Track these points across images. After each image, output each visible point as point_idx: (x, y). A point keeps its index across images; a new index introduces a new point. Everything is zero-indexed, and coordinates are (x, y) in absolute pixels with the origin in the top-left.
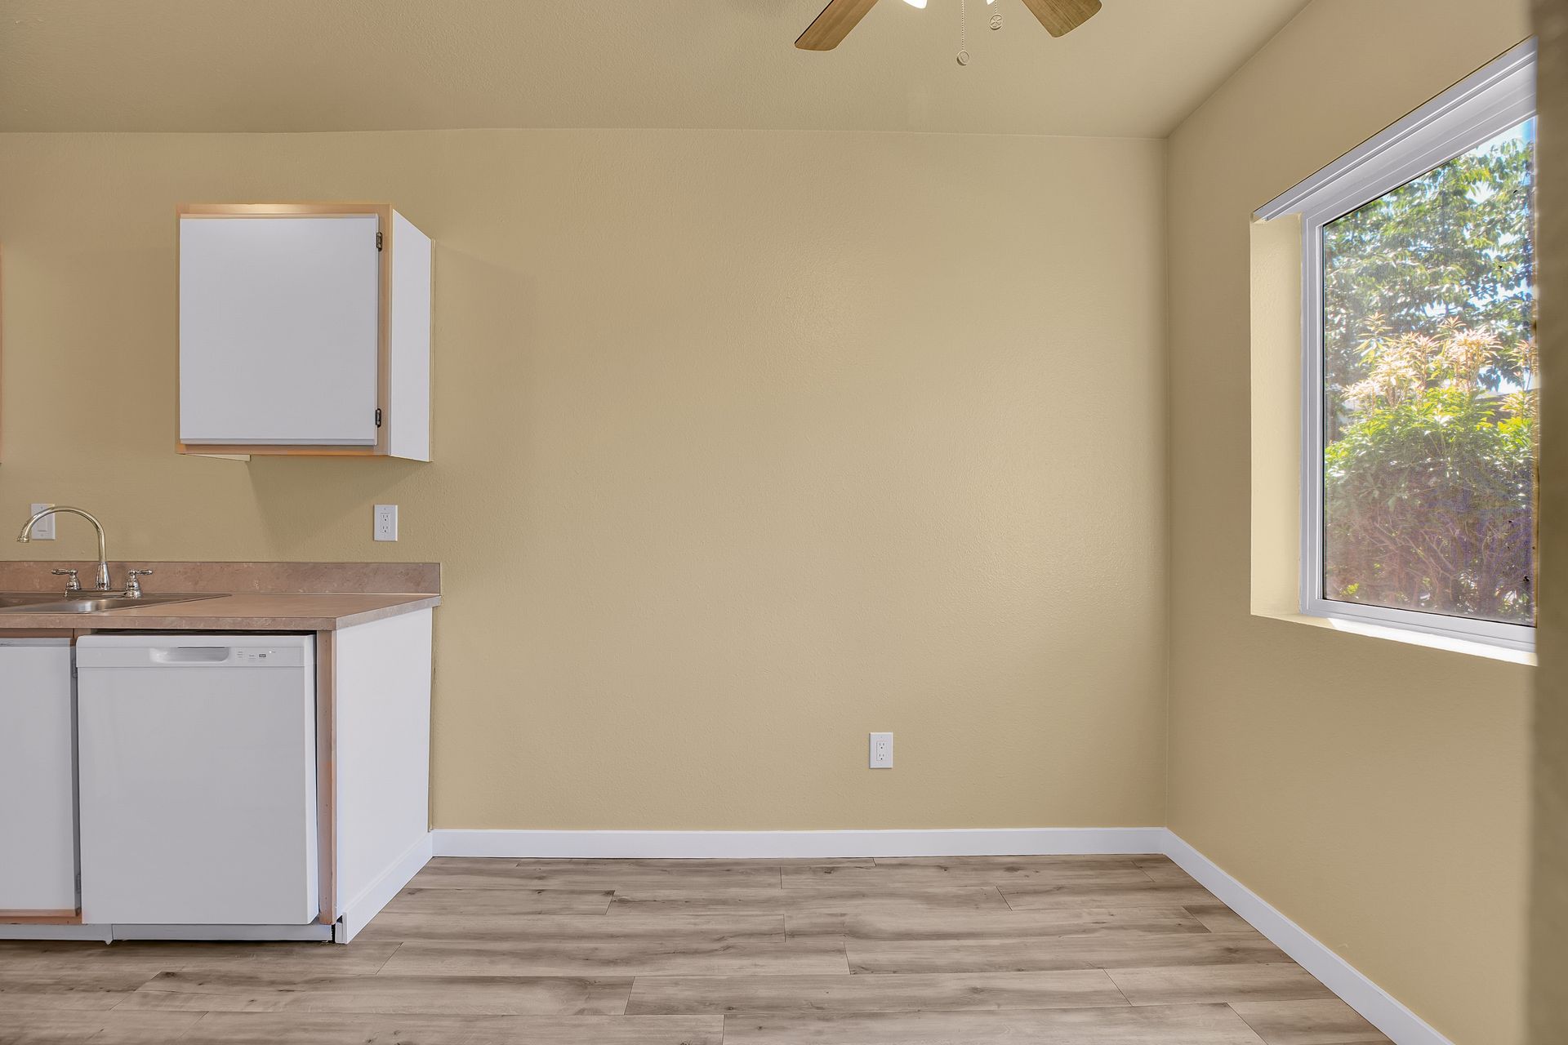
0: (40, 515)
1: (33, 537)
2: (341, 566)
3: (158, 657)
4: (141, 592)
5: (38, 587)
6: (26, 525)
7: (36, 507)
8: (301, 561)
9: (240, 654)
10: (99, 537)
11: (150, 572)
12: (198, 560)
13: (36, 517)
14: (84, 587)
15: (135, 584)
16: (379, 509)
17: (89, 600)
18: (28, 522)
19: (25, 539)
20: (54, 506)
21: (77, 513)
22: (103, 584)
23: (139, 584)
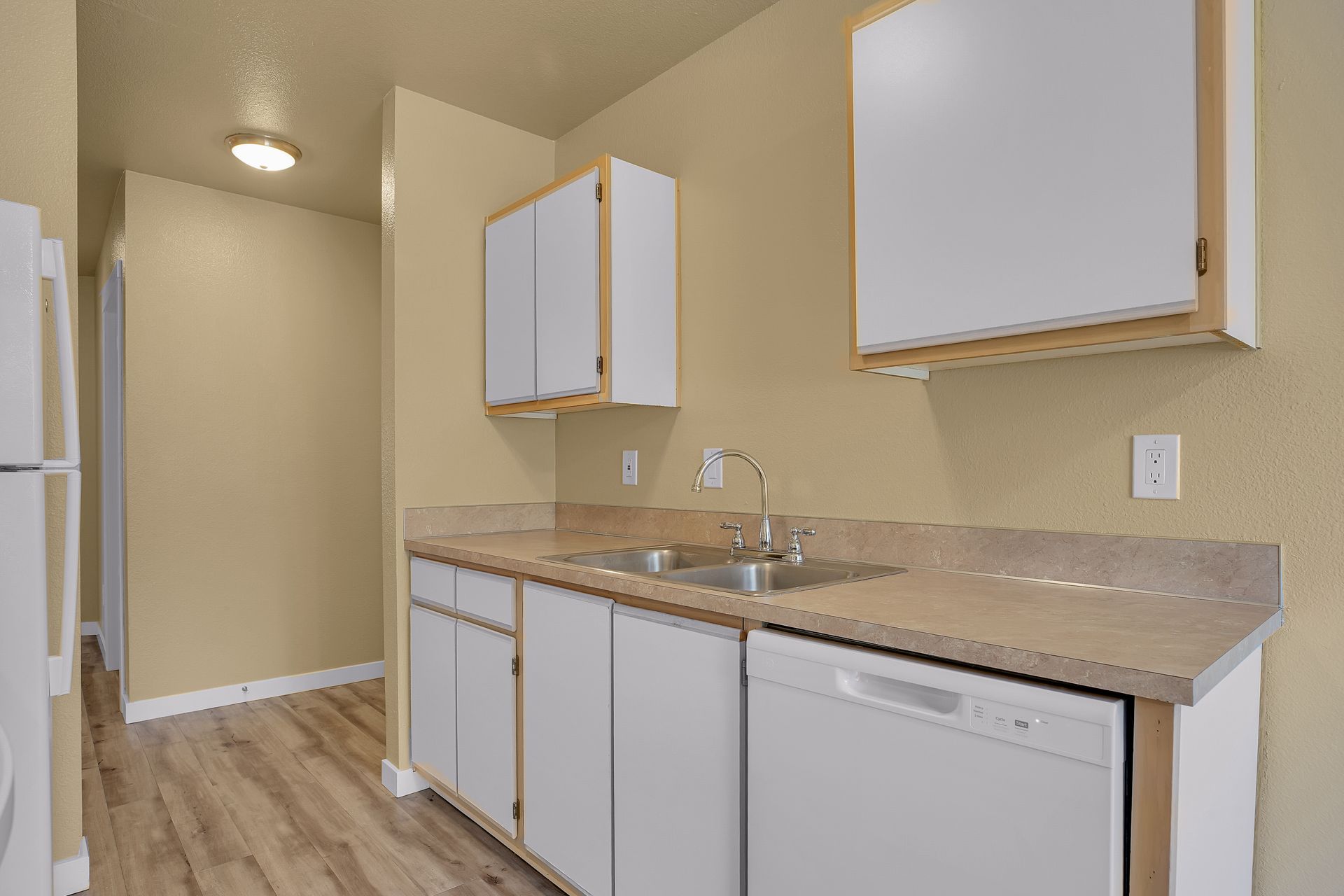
0: (710, 461)
1: (705, 485)
2: (1071, 539)
3: (847, 685)
4: (803, 557)
5: (709, 540)
6: (699, 471)
7: (707, 452)
8: (1003, 526)
9: (979, 712)
10: (763, 487)
11: (813, 532)
12: (863, 518)
13: (707, 463)
14: (748, 544)
15: (798, 546)
16: (1143, 444)
17: (753, 562)
18: (701, 468)
19: (698, 489)
20: (721, 450)
21: (742, 457)
22: (766, 543)
23: (801, 546)
